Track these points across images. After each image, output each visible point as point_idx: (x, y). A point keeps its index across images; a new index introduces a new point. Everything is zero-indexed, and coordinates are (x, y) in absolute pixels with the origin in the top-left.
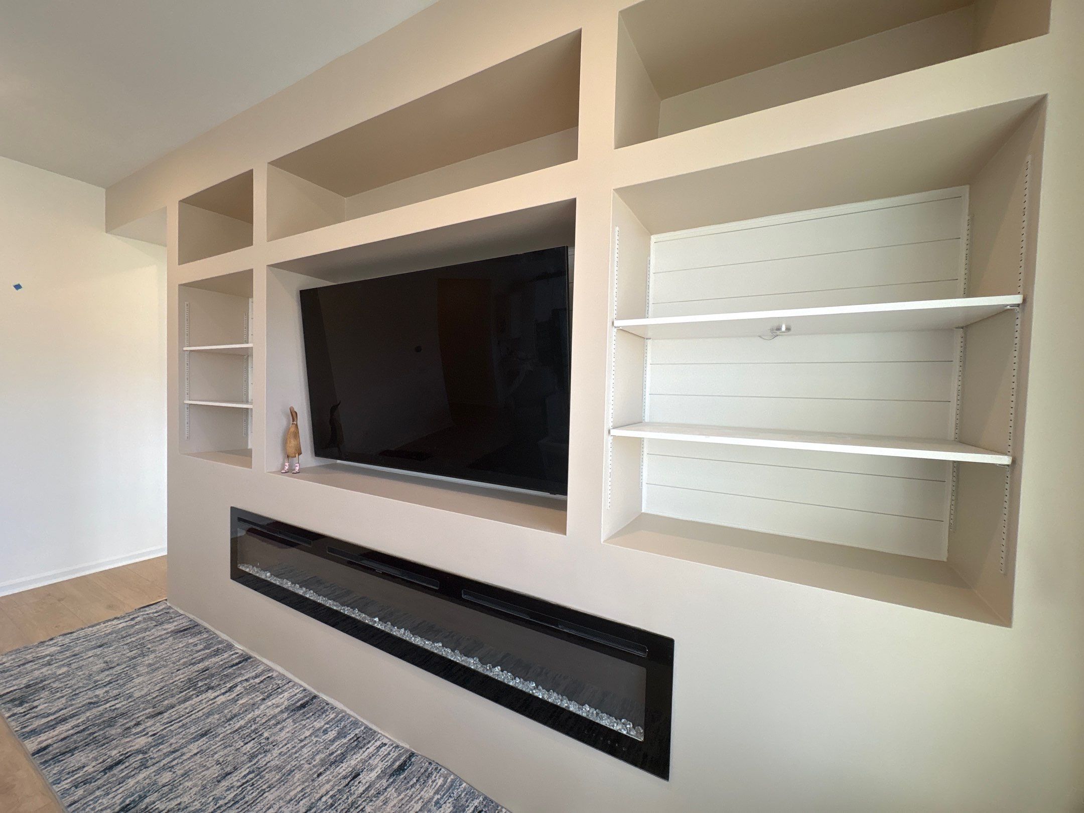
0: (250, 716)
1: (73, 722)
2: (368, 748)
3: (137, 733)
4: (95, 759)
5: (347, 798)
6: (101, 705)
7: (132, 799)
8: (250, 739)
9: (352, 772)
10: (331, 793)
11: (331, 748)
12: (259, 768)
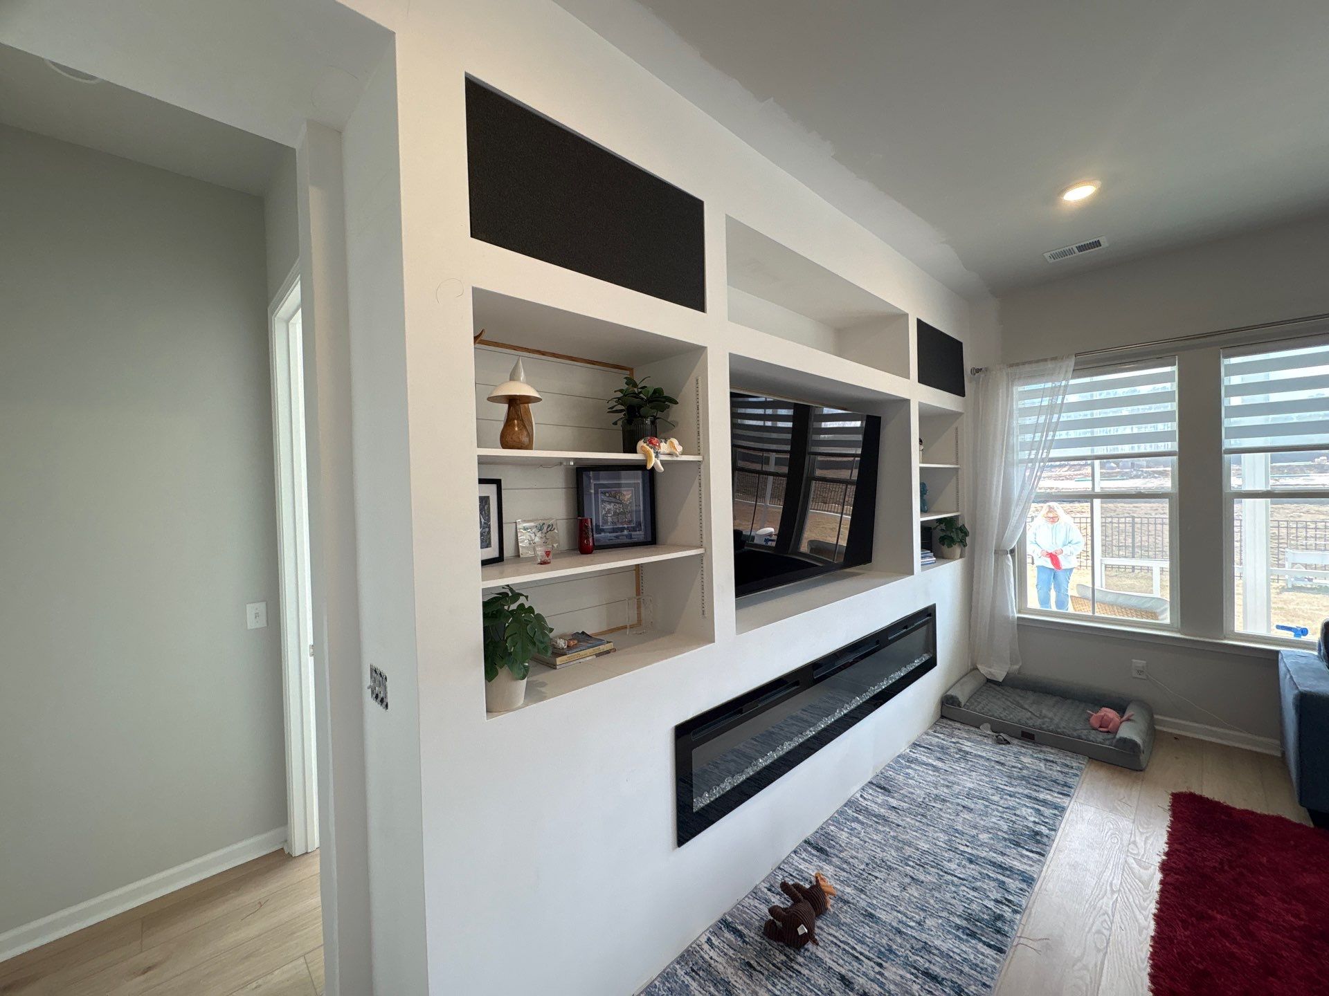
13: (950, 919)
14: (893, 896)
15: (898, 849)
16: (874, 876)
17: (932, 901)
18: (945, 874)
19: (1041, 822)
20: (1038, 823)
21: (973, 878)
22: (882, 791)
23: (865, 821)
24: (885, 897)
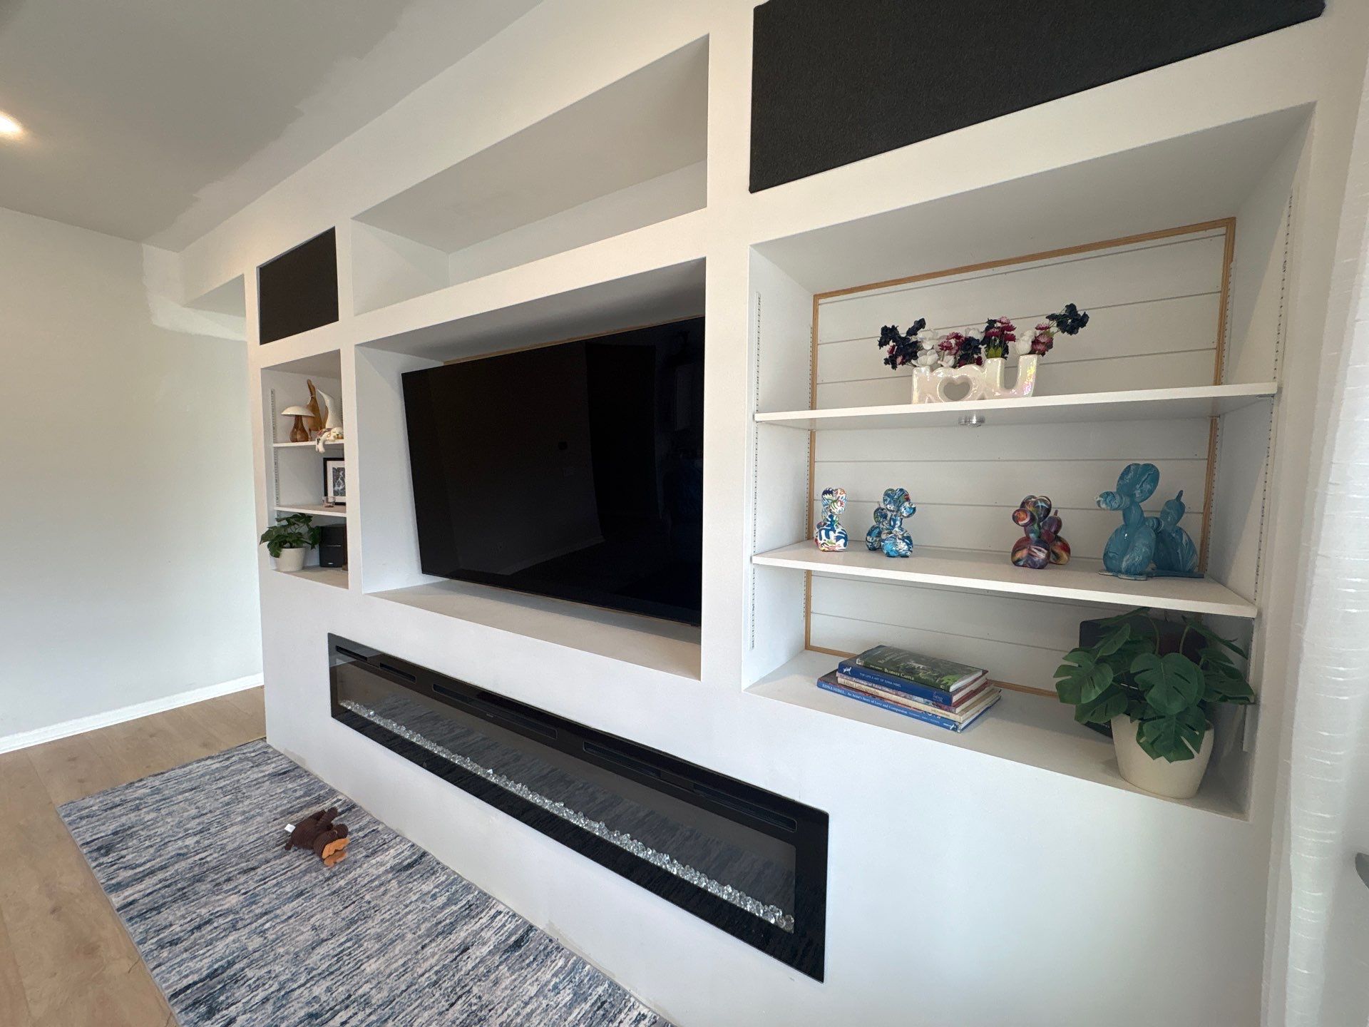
0: (350, 876)
1: (161, 875)
2: (481, 918)
3: (229, 890)
4: (183, 917)
5: (454, 975)
6: (191, 857)
7: (220, 963)
8: (350, 902)
9: (460, 945)
10: (436, 968)
11: (439, 916)
12: (358, 936)
13: (246, 959)
14: (312, 916)
16: (347, 907)
17: (281, 950)
18: (311, 976)
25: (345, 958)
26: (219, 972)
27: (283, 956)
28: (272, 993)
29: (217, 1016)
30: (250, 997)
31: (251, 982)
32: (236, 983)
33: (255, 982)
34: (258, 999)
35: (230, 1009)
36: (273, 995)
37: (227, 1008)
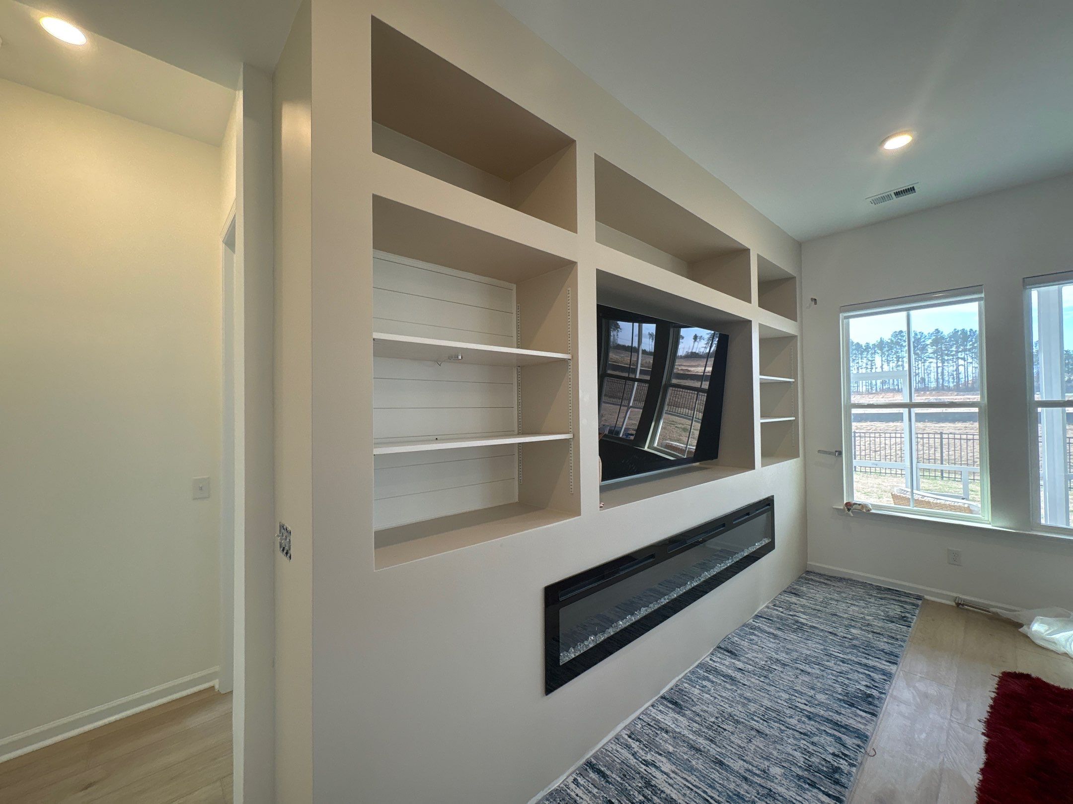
13: (792, 769)
14: (740, 747)
15: (744, 705)
16: (723, 729)
17: (775, 753)
18: (787, 729)
19: (872, 686)
20: (870, 687)
21: (811, 733)
22: (729, 654)
23: (714, 680)
24: (733, 747)
25: (766, 716)
26: (808, 781)
27: (779, 750)
28: (808, 742)
29: (836, 764)
30: (816, 753)
31: (807, 757)
32: (811, 766)
33: (806, 755)
34: (815, 748)
35: (829, 760)
36: (808, 741)
37: (829, 762)
